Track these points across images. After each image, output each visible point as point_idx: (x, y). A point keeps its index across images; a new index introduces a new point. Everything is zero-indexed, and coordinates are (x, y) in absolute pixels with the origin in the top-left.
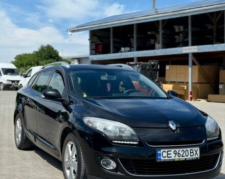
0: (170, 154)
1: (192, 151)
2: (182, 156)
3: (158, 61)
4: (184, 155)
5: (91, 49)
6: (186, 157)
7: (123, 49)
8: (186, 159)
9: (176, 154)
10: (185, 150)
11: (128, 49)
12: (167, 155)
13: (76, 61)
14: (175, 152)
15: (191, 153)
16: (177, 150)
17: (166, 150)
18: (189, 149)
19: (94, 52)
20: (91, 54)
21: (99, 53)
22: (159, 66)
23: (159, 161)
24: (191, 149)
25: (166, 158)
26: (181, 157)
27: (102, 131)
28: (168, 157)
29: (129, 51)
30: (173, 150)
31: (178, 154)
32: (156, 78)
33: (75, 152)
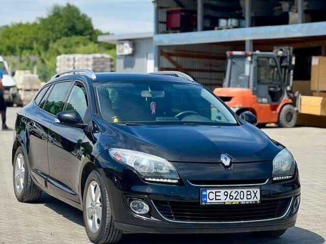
0: (220, 196)
1: (249, 193)
2: (235, 199)
3: (291, 48)
4: (238, 197)
5: (158, 22)
6: (240, 200)
7: (223, 22)
8: (240, 202)
9: (227, 195)
10: (239, 191)
11: (234, 22)
12: (215, 196)
13: (127, 44)
14: (226, 194)
15: (247, 195)
16: (229, 191)
17: (214, 191)
18: (245, 191)
19: (163, 27)
20: (158, 31)
21: (175, 30)
22: (294, 59)
23: (204, 204)
24: (248, 190)
25: (214, 201)
26: (233, 200)
27: (133, 166)
28: (216, 199)
29: (235, 27)
30: (223, 191)
31: (230, 195)
32: (288, 84)
33: (100, 195)
